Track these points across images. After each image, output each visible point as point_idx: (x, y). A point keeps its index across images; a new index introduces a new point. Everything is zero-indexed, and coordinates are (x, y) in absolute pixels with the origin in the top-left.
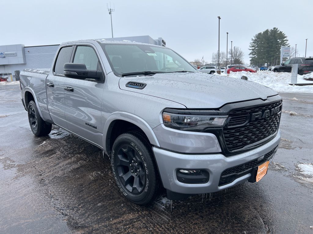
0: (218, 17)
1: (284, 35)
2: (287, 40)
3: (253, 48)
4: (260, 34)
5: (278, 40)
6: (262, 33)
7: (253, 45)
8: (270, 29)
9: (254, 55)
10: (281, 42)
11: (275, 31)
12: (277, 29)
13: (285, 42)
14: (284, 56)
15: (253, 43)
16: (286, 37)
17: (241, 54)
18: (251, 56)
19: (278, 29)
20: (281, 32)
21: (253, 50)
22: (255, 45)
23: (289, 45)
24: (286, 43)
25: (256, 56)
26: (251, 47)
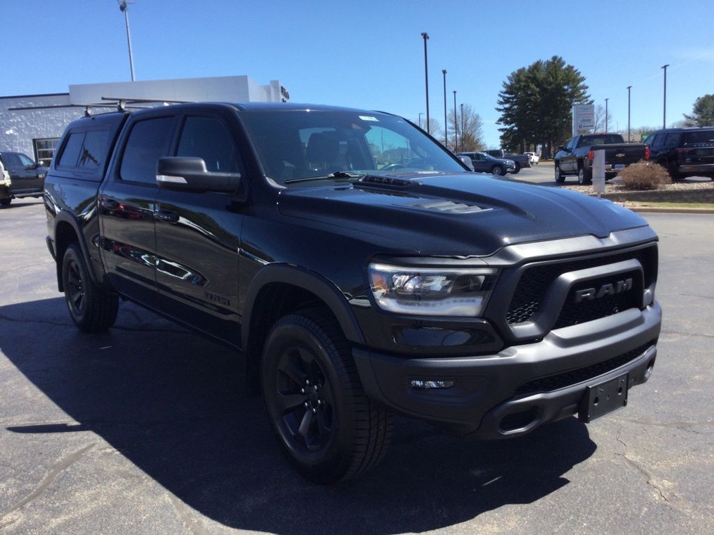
0: (422, 35)
1: (578, 73)
2: (587, 88)
3: (507, 106)
4: (521, 71)
5: (566, 87)
6: (527, 68)
7: (507, 98)
8: (545, 61)
9: (511, 123)
10: (573, 92)
11: (556, 63)
12: (561, 59)
13: (582, 91)
14: (580, 127)
15: (506, 93)
16: (583, 79)
17: (476, 122)
18: (502, 126)
19: (563, 60)
20: (570, 68)
21: (506, 109)
22: (513, 98)
23: (590, 99)
24: (584, 93)
25: (516, 126)
26: (501, 103)
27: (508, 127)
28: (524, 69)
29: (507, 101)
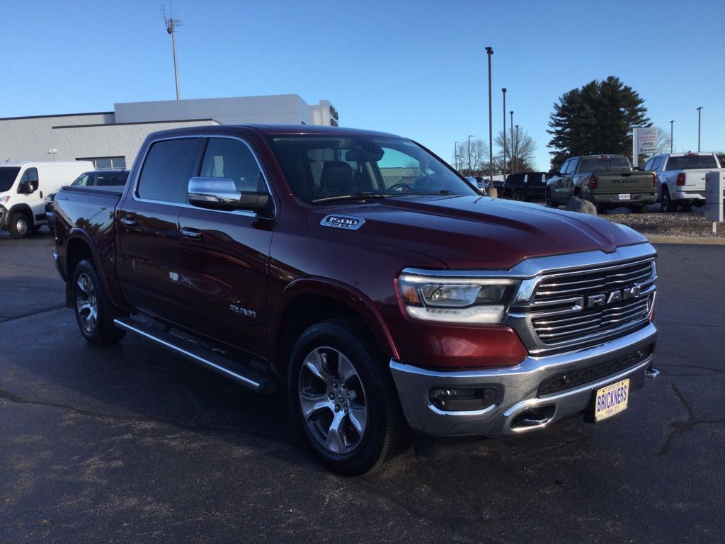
1: (636, 96)
2: (645, 110)
3: (559, 128)
4: (574, 92)
5: (622, 109)
6: (581, 89)
7: (559, 120)
9: (563, 147)
10: (630, 115)
11: (612, 84)
12: (617, 79)
13: (640, 113)
14: (641, 150)
15: (557, 115)
16: (641, 101)
17: (528, 144)
18: (554, 149)
19: (620, 81)
20: (627, 89)
21: (557, 132)
22: (565, 121)
23: (649, 122)
24: (642, 116)
25: (568, 149)
26: (552, 125)
27: (559, 150)
28: (577, 90)
29: (558, 124)
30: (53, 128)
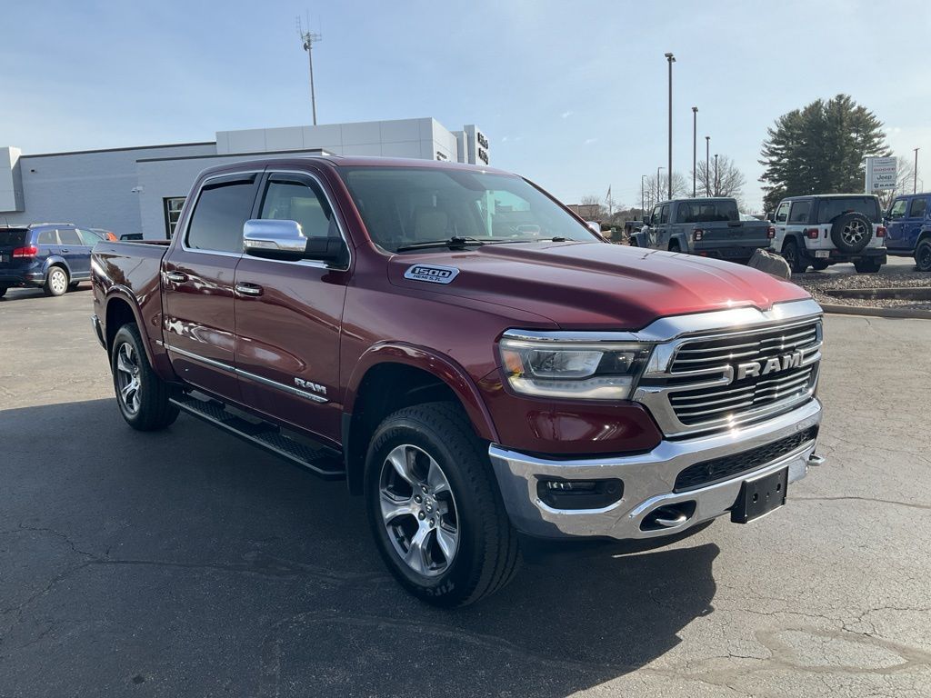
0: (666, 55)
1: (871, 118)
2: (883, 136)
3: (775, 159)
4: (794, 115)
5: (854, 135)
6: (802, 110)
7: (775, 149)
8: (828, 101)
9: (778, 181)
10: (864, 141)
11: (841, 104)
12: (848, 99)
13: (876, 140)
14: (876, 186)
15: (774, 142)
16: (877, 125)
17: (733, 178)
18: (767, 183)
19: (852, 100)
20: (861, 110)
21: (772, 163)
22: (781, 149)
23: (888, 151)
24: (879, 143)
25: (785, 185)
26: (765, 155)
27: (774, 185)
28: (798, 112)
29: (773, 153)
30: (137, 161)
